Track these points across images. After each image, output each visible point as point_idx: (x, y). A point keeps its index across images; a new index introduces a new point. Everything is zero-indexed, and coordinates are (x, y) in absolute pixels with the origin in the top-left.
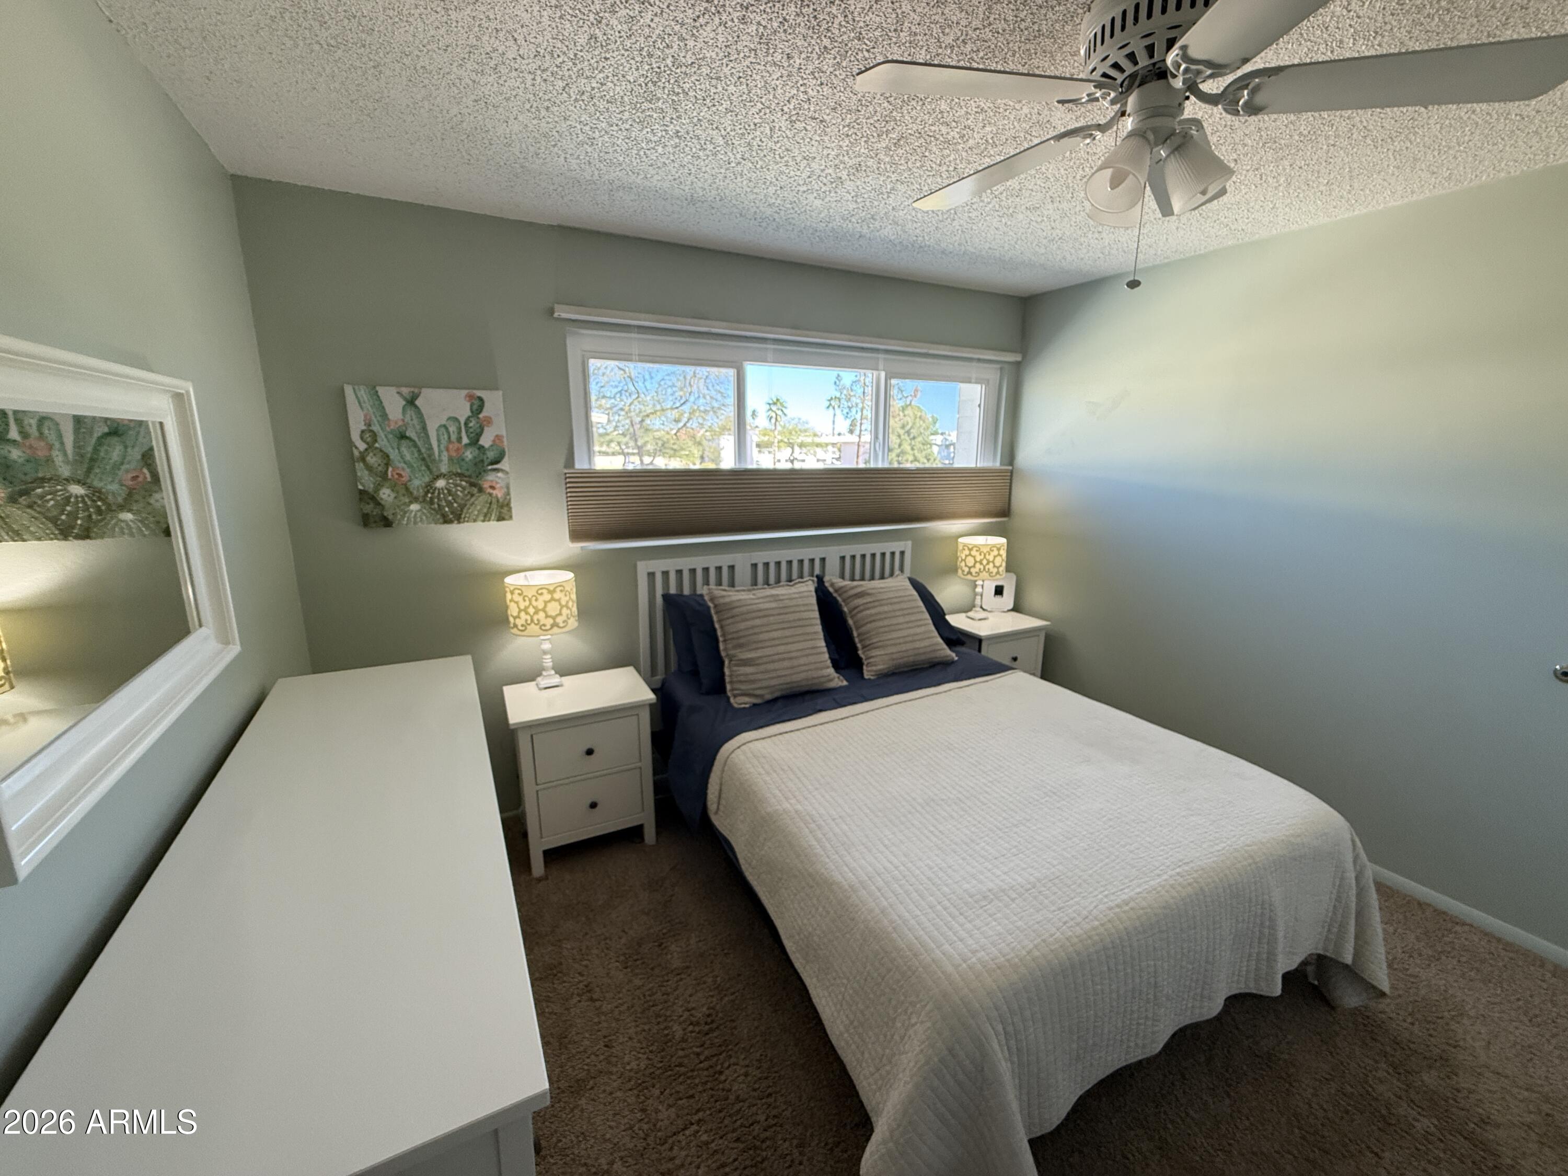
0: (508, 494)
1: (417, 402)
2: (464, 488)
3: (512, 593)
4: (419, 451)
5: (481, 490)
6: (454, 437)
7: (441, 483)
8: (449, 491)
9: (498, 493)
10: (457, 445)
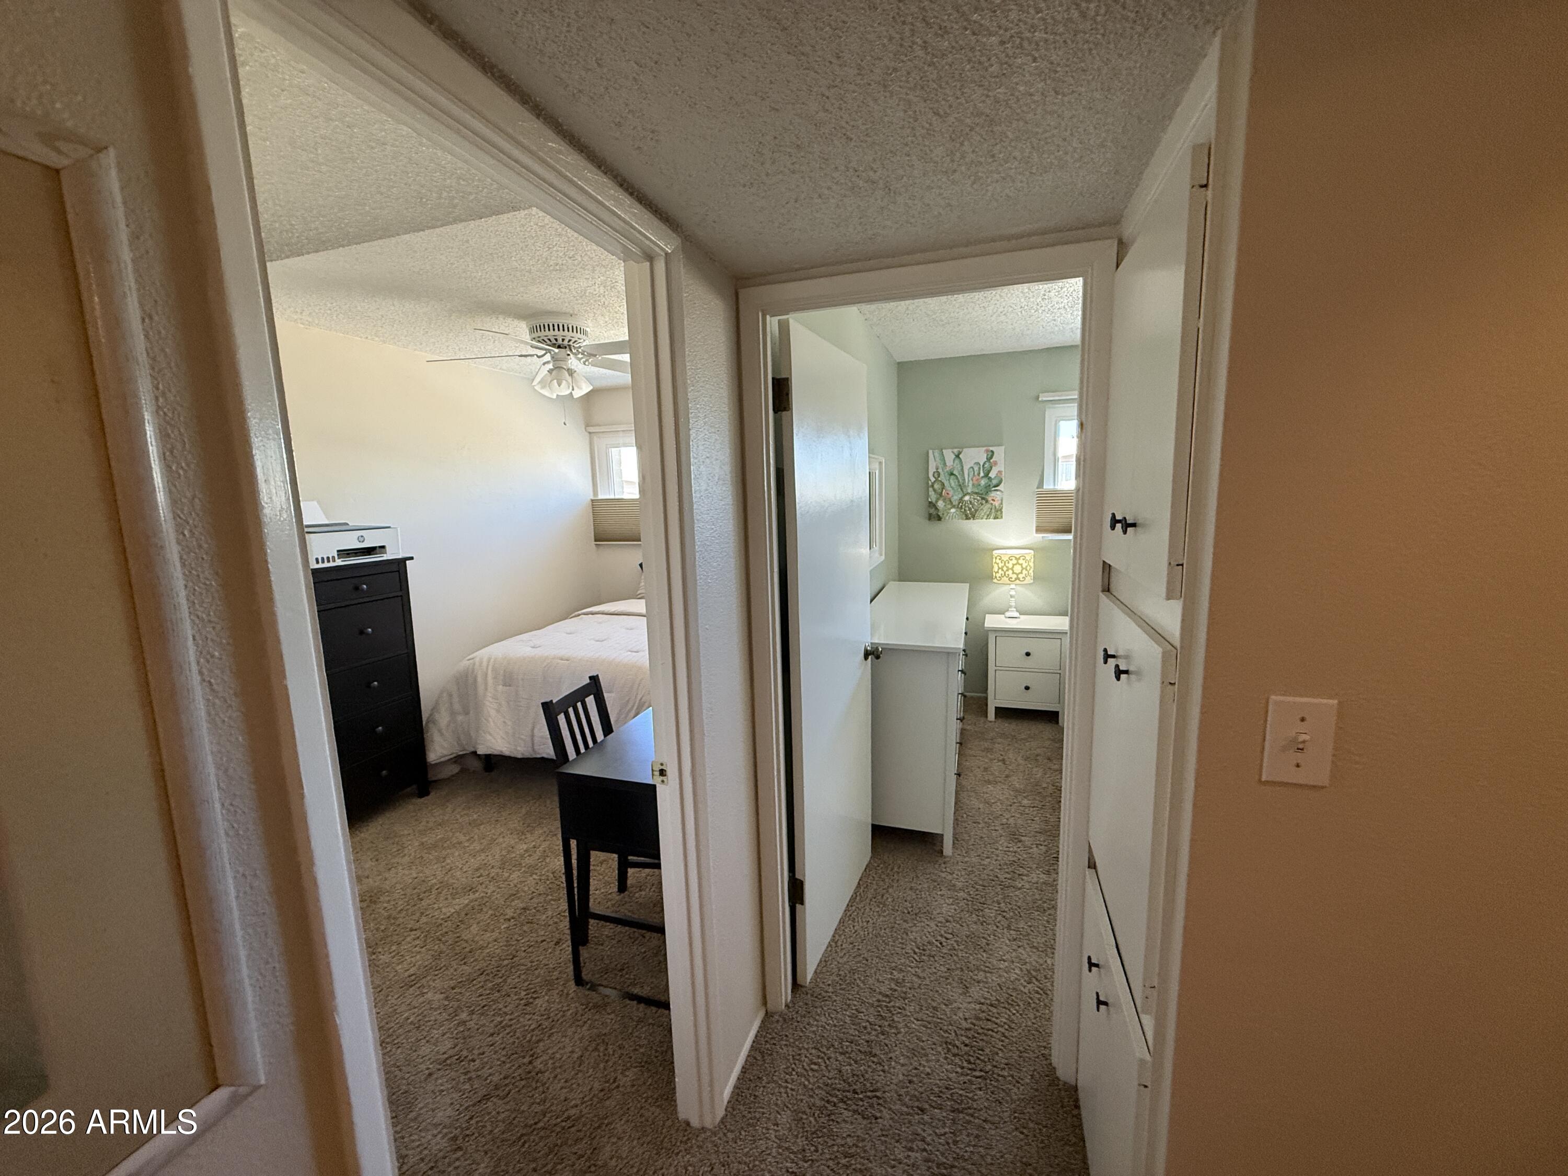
0: (1002, 504)
1: (960, 456)
2: (978, 501)
3: (996, 558)
4: (959, 482)
5: (987, 501)
6: (976, 474)
7: (967, 498)
8: (971, 502)
9: (997, 504)
10: (977, 477)
